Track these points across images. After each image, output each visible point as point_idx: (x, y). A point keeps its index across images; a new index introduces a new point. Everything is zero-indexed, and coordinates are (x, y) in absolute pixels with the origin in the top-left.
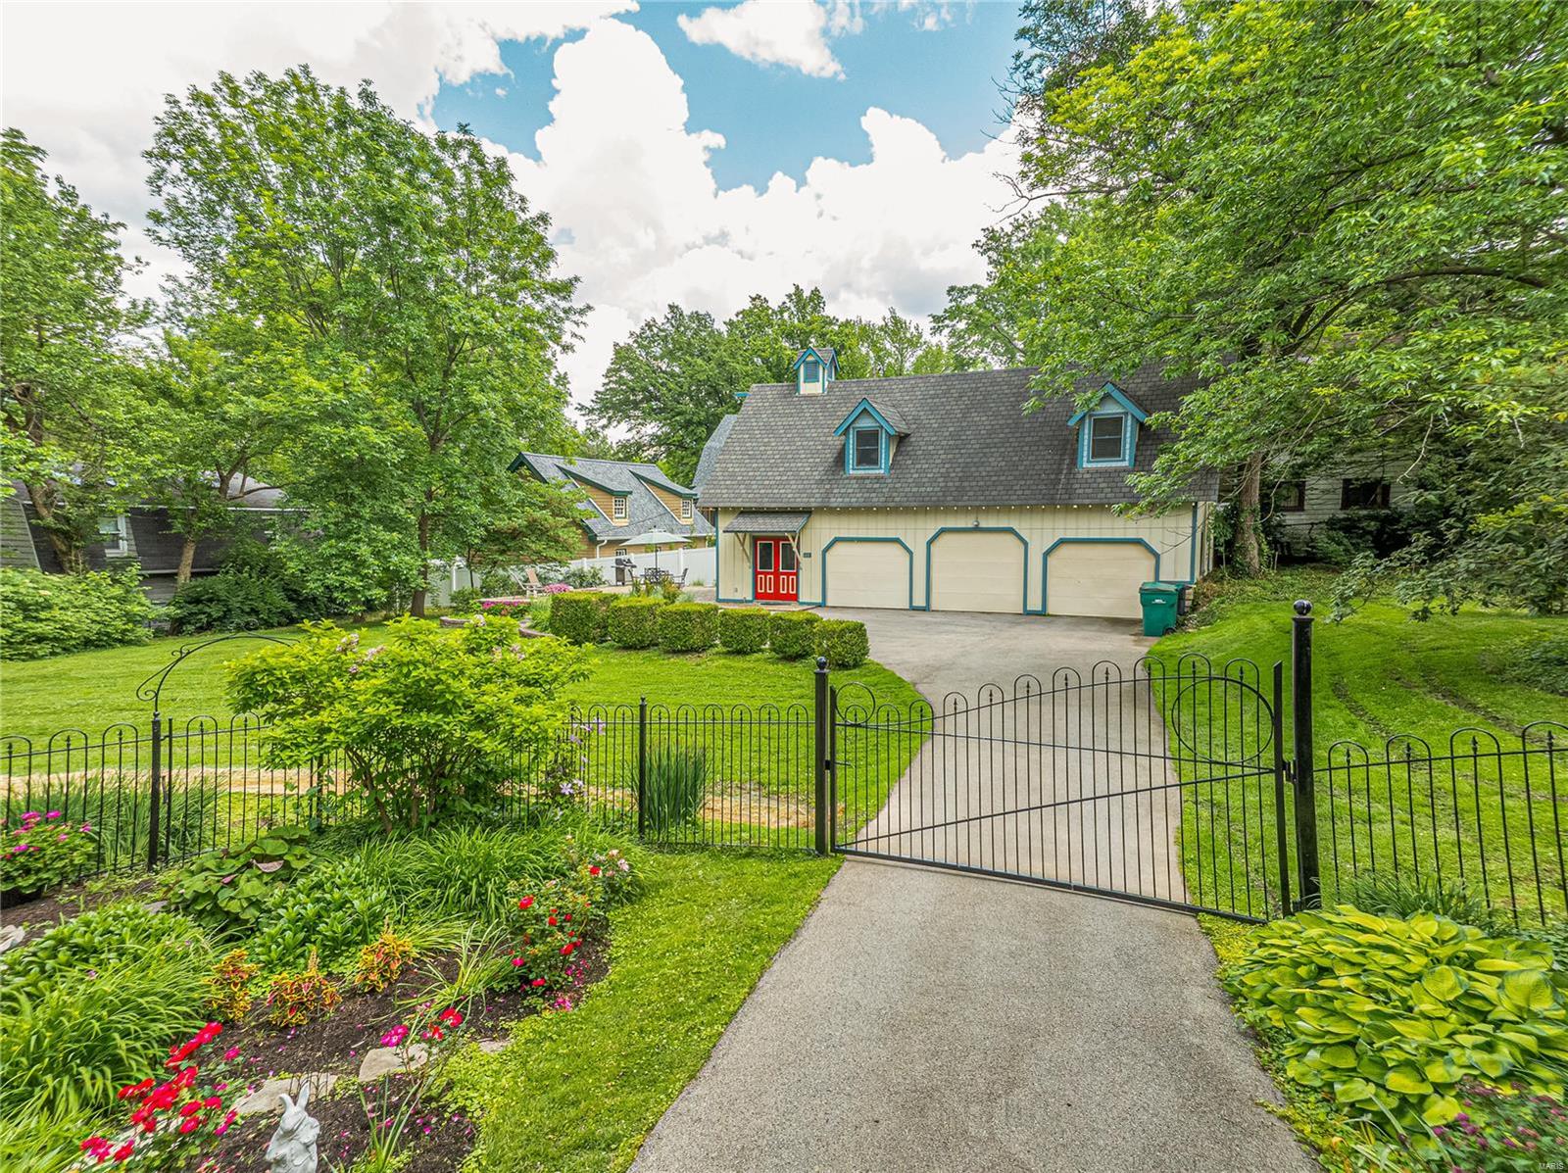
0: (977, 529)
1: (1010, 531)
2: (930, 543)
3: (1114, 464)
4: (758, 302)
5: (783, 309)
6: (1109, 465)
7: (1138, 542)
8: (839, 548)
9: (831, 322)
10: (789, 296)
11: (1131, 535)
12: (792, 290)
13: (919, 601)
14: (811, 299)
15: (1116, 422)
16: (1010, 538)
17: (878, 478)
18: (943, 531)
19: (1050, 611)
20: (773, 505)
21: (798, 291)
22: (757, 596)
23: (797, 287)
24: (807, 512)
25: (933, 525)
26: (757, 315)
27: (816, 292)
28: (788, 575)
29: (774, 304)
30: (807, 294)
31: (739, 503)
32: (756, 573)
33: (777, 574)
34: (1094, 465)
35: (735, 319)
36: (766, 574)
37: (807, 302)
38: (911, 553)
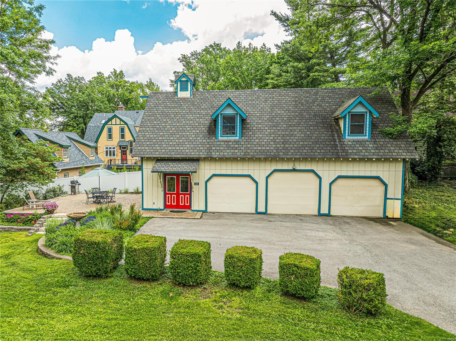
0: (294, 170)
1: (312, 171)
2: (267, 178)
3: (361, 138)
4: (100, 74)
5: (109, 77)
6: (359, 138)
7: (378, 178)
8: (215, 179)
9: (126, 82)
10: (112, 72)
11: (374, 174)
12: (113, 71)
13: (262, 209)
14: (120, 74)
15: (361, 116)
16: (311, 175)
17: (236, 142)
18: (275, 171)
19: (332, 214)
20: (178, 156)
21: (115, 71)
22: (166, 206)
23: (115, 70)
24: (197, 160)
25: (270, 167)
26: (100, 79)
27: (121, 71)
28: (185, 195)
29: (106, 75)
30: (118, 72)
31: (157, 155)
32: (165, 194)
33: (178, 195)
34: (351, 138)
35: (91, 80)
36: (171, 194)
37: (119, 75)
38: (257, 183)
